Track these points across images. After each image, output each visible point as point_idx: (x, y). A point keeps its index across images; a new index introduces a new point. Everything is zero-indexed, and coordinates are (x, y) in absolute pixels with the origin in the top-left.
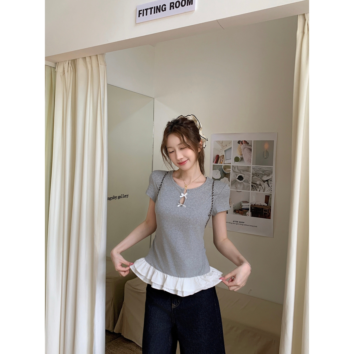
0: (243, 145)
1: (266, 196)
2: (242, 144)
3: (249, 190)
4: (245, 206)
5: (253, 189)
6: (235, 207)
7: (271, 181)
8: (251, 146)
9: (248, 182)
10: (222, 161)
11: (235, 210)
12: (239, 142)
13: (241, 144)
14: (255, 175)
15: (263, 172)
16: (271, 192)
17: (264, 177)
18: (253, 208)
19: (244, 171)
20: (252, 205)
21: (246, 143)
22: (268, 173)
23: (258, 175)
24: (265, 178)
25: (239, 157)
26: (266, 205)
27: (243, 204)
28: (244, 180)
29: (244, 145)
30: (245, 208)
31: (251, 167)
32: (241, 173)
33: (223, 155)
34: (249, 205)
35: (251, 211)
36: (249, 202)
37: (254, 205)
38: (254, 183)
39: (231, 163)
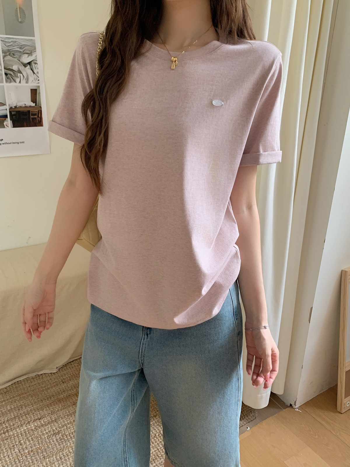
1: (31, 89)
3: (3, 82)
5: (9, 80)
7: (36, 63)
14: (8, 54)
15: (20, 48)
16: (39, 83)
17: (24, 57)
18: (13, 113)
20: (11, 108)
22: (29, 50)
23: (13, 54)
24: (26, 59)
26: (34, 105)
30: (1, 115)
34: (6, 109)
35: (11, 120)
36: (4, 105)
37: (14, 107)
38: (9, 69)
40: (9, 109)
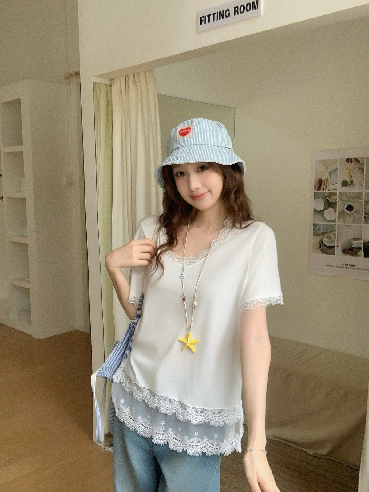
0: (352, 164)
2: (352, 162)
3: (361, 223)
4: (356, 244)
5: (366, 222)
6: (344, 246)
8: (363, 165)
9: (359, 212)
10: (326, 187)
11: (344, 250)
12: (347, 160)
13: (350, 162)
14: (368, 203)
18: (366, 246)
19: (354, 198)
20: (365, 243)
21: (356, 161)
25: (348, 180)
27: (353, 242)
28: (354, 210)
30: (357, 247)
31: (363, 192)
32: (350, 202)
33: (327, 179)
34: (361, 243)
35: (364, 251)
36: (361, 239)
37: (367, 242)
39: (336, 189)
40: (363, 244)
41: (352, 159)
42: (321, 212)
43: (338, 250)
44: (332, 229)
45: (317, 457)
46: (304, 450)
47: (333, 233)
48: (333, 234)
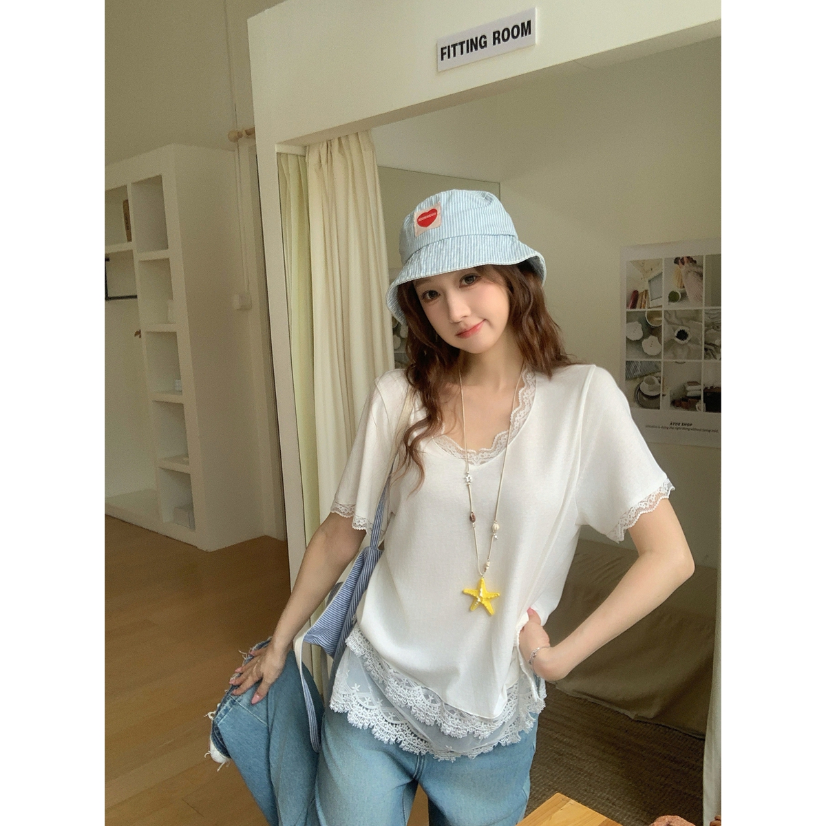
0: (684, 267)
2: (683, 264)
3: (700, 358)
4: (692, 391)
5: (708, 356)
6: (674, 394)
8: (702, 267)
9: (696, 342)
10: (645, 303)
11: (674, 401)
12: (677, 261)
13: (680, 264)
14: (712, 326)
18: (708, 394)
19: (688, 319)
20: (706, 388)
21: (690, 262)
23: (717, 327)
25: (679, 291)
27: (689, 388)
28: (688, 339)
29: (688, 265)
30: (693, 396)
31: (701, 310)
32: (683, 325)
33: (646, 291)
34: (701, 390)
35: (704, 401)
36: (699, 384)
37: (710, 388)
38: (711, 344)
39: (661, 306)
40: (704, 390)
41: (683, 258)
42: (639, 342)
43: (665, 402)
44: (655, 369)
45: (640, 722)
46: (622, 711)
47: (657, 374)
48: (657, 377)
